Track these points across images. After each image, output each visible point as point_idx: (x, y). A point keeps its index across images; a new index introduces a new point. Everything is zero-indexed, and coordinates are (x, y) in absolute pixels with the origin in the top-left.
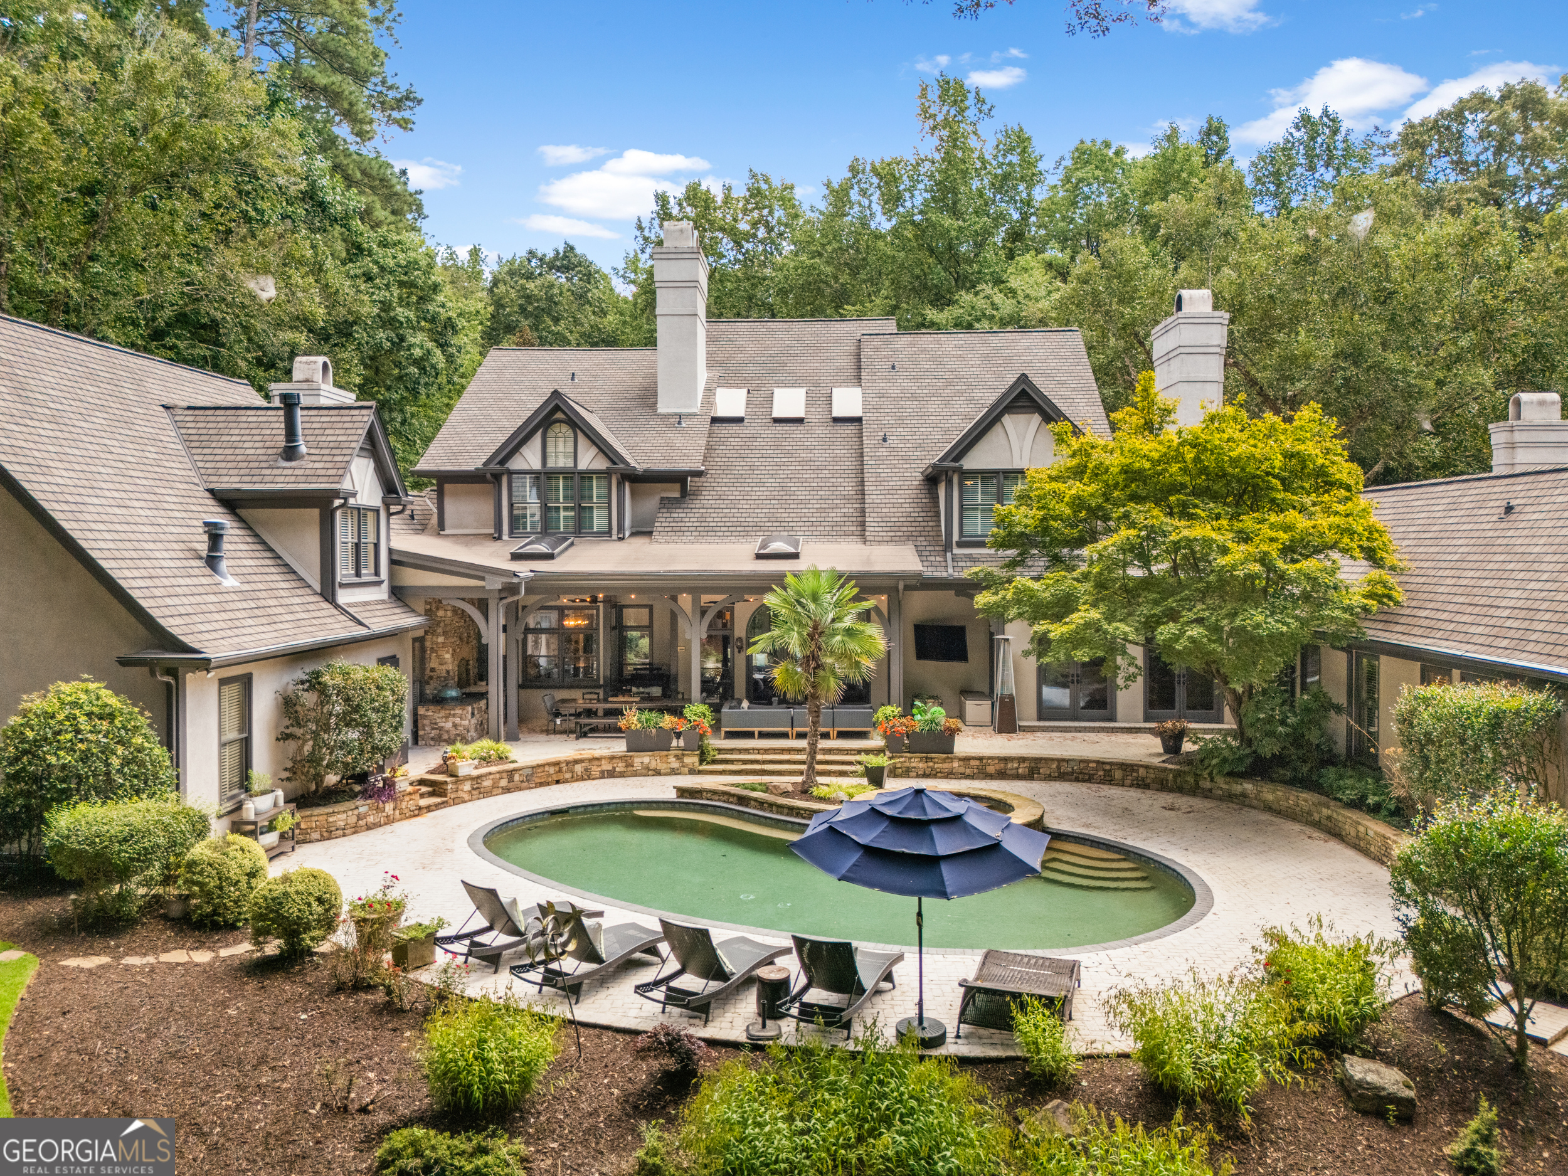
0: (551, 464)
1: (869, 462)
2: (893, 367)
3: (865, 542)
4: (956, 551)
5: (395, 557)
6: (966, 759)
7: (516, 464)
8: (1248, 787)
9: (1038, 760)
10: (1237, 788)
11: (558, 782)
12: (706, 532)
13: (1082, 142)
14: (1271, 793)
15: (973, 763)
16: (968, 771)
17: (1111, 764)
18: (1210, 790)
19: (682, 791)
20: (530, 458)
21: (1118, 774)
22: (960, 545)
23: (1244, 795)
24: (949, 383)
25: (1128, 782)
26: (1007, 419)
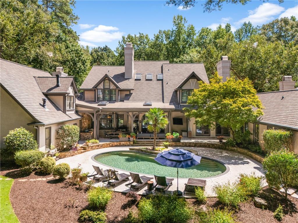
0: (105, 87)
1: (164, 88)
2: (169, 70)
3: (164, 103)
4: (181, 104)
5: (76, 105)
7: (98, 87)
8: (235, 148)
9: (196, 143)
10: (233, 148)
11: (107, 147)
12: (134, 100)
13: (203, 28)
14: (239, 150)
15: (184, 144)
16: (183, 145)
17: (210, 144)
18: (228, 149)
19: (130, 149)
20: (101, 86)
21: (211, 146)
22: (181, 103)
23: (234, 150)
24: (179, 73)
25: (213, 147)
26: (190, 80)
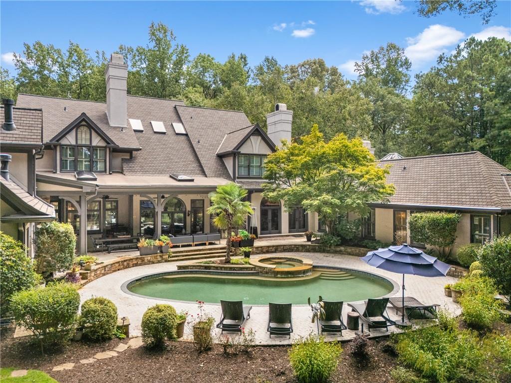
0: (79, 142)
1: (197, 150)
2: (191, 118)
3: (206, 176)
4: (237, 180)
6: (257, 248)
7: (64, 142)
8: (342, 248)
9: (277, 246)
10: (338, 249)
11: (119, 270)
14: (349, 250)
15: (259, 249)
16: (258, 252)
17: (298, 245)
18: (329, 251)
19: (180, 267)
20: (70, 140)
21: (300, 248)
22: (238, 178)
23: (341, 251)
24: (211, 125)
25: (304, 251)
26: (252, 138)
